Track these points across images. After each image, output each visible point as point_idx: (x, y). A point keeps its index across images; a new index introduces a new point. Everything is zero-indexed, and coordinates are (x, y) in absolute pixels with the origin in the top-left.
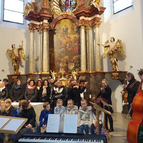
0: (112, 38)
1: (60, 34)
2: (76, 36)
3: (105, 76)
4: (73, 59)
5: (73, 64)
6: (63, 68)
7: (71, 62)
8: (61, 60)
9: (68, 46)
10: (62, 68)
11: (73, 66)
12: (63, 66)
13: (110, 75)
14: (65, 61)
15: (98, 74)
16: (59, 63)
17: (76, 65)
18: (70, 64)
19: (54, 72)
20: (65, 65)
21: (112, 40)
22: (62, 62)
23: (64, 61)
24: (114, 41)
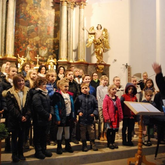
0: (100, 25)
1: (30, 5)
2: (51, 13)
3: (87, 67)
4: (47, 42)
5: (46, 48)
6: (32, 52)
7: (43, 45)
8: (29, 42)
9: (39, 24)
10: (30, 53)
11: (46, 52)
12: (32, 50)
13: (94, 67)
14: (35, 44)
15: (83, 65)
16: (26, 45)
17: (50, 51)
18: (42, 48)
19: (23, 57)
20: (35, 48)
21: (100, 27)
22: (31, 44)
23: (33, 43)
24: (101, 29)
